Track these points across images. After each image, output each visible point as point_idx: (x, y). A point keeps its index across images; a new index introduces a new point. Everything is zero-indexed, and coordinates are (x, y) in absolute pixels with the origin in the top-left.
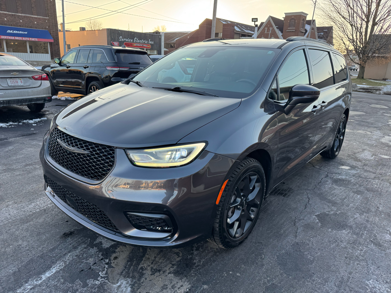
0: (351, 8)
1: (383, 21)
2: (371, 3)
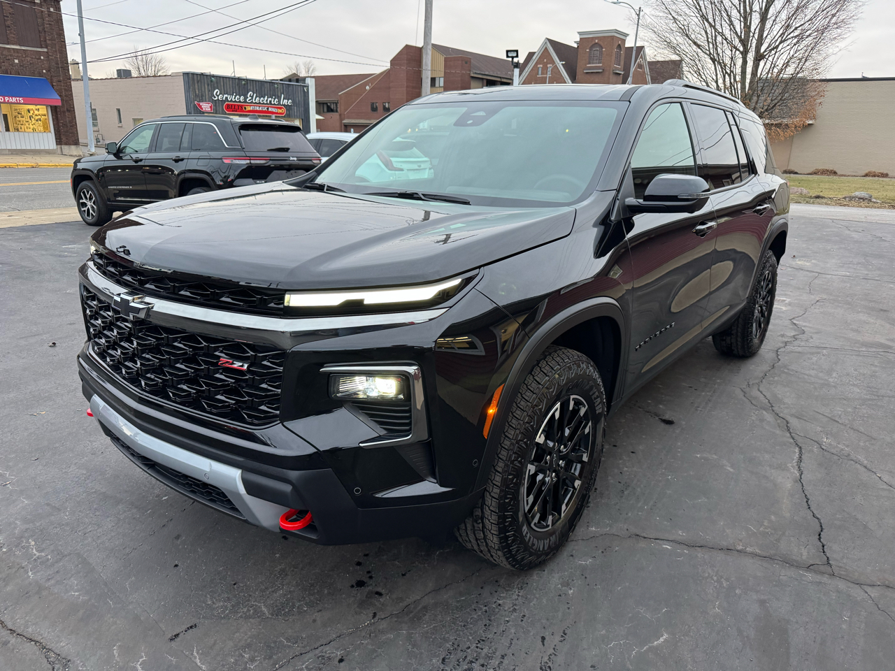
0: (710, 25)
1: (773, 52)
2: (751, 14)
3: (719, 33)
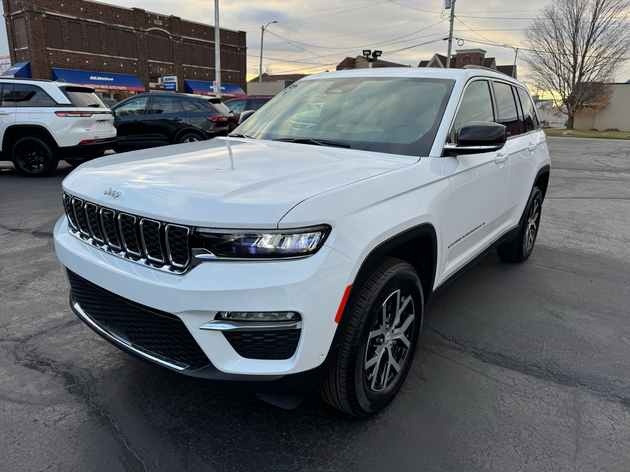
0: (557, 59)
1: (590, 71)
2: (577, 55)
3: (562, 63)
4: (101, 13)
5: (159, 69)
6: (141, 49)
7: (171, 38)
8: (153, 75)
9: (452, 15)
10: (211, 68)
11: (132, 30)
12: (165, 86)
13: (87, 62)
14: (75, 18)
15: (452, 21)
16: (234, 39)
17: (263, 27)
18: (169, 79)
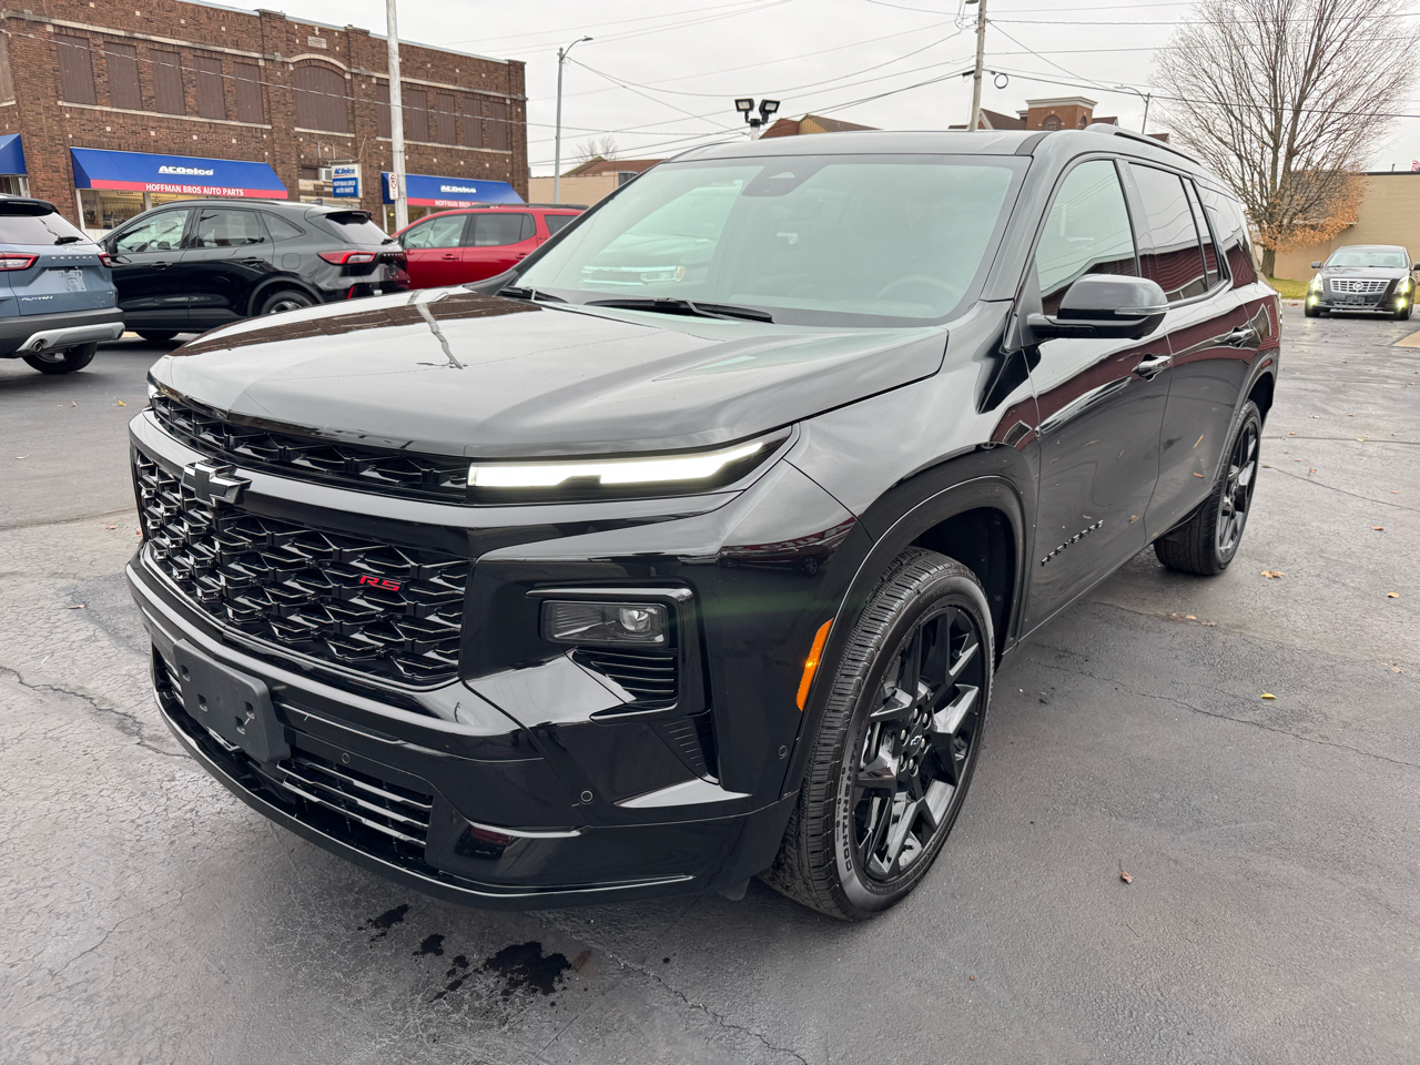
0: (1236, 118)
1: (1309, 147)
2: (1282, 109)
3: (1247, 127)
4: (183, 22)
5: (322, 148)
6: (278, 102)
7: (348, 76)
8: (307, 163)
9: (982, 20)
10: (444, 146)
11: (257, 59)
12: (335, 188)
13: (153, 133)
14: (122, 33)
15: (981, 31)
16: (496, 78)
17: (561, 50)
18: (344, 171)
